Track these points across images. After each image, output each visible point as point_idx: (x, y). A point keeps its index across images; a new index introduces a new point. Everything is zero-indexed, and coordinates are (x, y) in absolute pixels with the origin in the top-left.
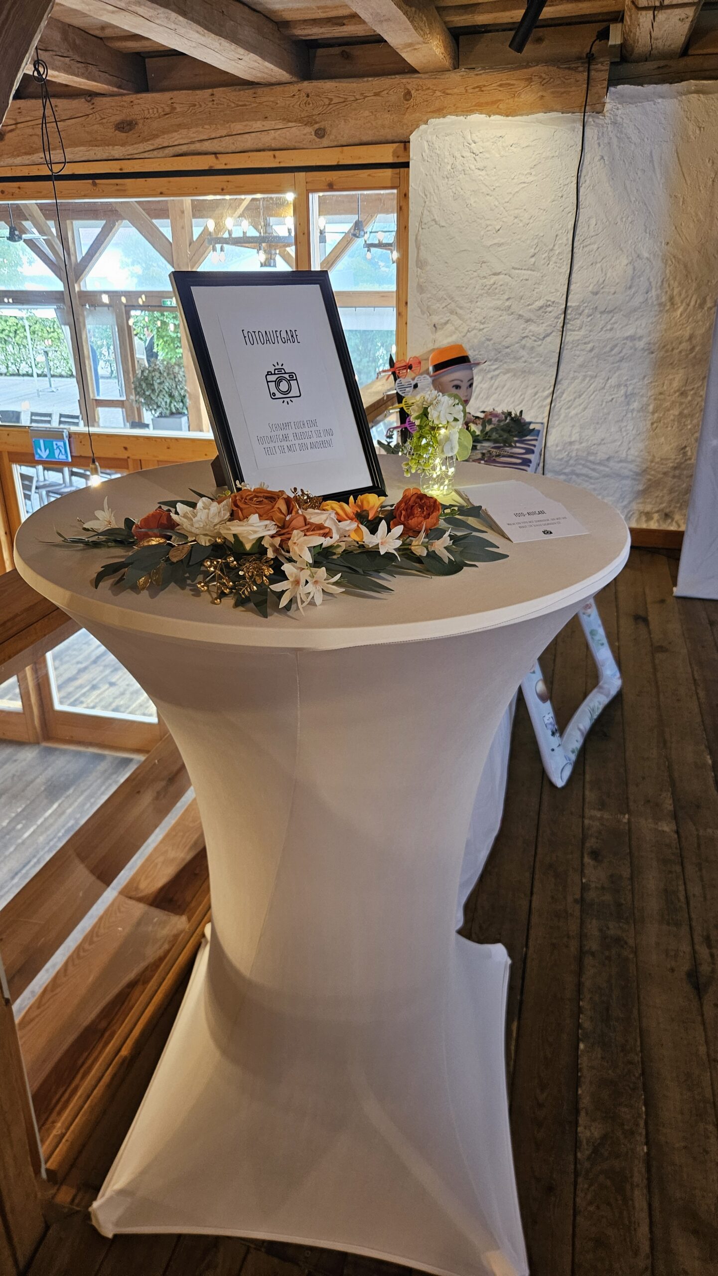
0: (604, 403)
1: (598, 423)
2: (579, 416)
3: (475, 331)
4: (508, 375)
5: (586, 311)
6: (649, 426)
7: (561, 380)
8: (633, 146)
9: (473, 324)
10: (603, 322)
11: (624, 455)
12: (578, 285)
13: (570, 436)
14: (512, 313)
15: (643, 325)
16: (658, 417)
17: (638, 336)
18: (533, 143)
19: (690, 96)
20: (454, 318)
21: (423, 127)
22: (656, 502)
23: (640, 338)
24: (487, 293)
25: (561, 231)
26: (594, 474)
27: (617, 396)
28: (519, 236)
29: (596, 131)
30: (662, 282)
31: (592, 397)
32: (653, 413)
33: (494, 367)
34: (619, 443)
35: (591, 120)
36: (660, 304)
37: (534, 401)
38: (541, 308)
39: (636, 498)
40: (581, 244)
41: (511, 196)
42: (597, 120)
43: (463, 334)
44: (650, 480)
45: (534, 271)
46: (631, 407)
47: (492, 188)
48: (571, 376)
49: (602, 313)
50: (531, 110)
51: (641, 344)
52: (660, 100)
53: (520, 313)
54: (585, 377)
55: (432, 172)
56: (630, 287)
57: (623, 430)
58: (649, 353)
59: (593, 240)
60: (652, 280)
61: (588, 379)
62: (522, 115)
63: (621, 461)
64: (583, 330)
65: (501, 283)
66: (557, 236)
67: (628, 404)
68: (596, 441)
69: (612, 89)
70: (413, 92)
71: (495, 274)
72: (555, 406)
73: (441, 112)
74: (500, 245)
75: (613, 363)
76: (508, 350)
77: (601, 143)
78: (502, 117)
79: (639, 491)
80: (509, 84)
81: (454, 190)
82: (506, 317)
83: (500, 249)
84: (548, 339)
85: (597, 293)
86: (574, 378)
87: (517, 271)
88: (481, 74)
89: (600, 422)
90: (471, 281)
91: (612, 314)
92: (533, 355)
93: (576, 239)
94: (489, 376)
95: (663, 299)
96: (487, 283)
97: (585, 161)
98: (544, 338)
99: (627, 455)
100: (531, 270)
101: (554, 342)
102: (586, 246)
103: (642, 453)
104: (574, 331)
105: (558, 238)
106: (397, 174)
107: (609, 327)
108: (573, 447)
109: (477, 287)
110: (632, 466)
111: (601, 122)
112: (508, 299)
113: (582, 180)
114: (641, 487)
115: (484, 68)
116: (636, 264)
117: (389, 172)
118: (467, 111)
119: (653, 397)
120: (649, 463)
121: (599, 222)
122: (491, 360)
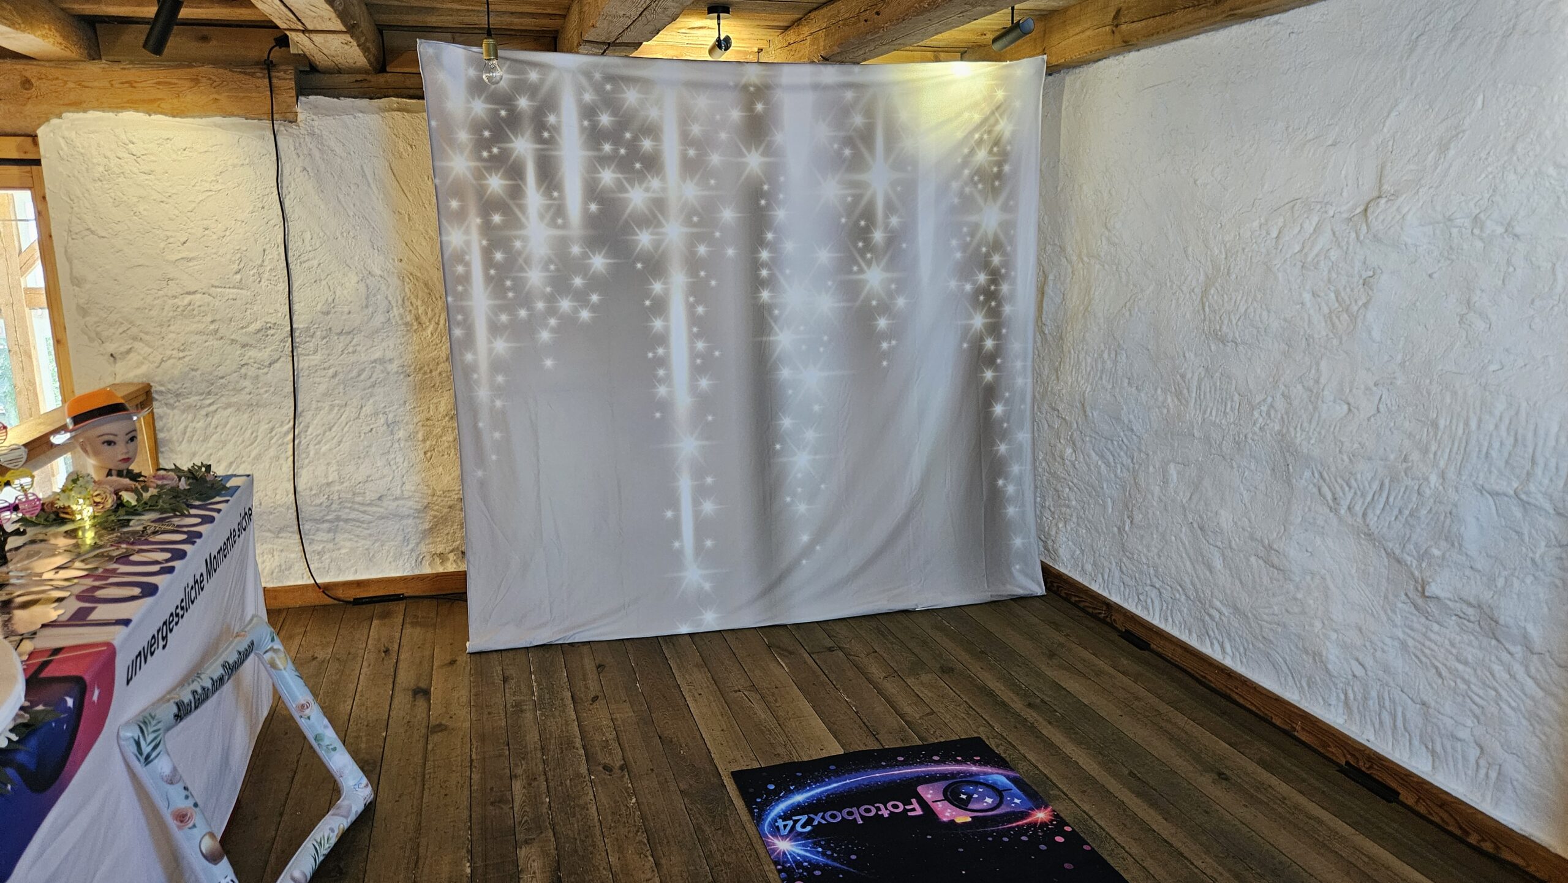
0: (363, 435)
1: (359, 457)
2: (334, 451)
3: (171, 361)
4: (229, 410)
5: (318, 333)
6: (422, 455)
7: (303, 411)
8: (339, 159)
9: (169, 353)
10: (341, 345)
11: (399, 492)
12: (302, 304)
13: (326, 476)
14: (222, 338)
15: (392, 347)
16: (431, 446)
17: (387, 358)
18: (213, 149)
19: (393, 113)
20: (138, 345)
21: (55, 121)
22: (448, 540)
23: (391, 360)
24: (182, 315)
25: (269, 245)
26: (367, 518)
27: (375, 425)
28: (214, 251)
29: (291, 141)
30: (403, 301)
31: (346, 429)
32: (424, 441)
33: (208, 402)
34: (390, 478)
35: (282, 128)
36: (407, 324)
37: (272, 438)
38: (259, 331)
39: (423, 539)
40: (296, 259)
41: (193, 205)
42: (290, 130)
43: (156, 365)
44: (435, 517)
45: (242, 289)
46: (396, 437)
47: (167, 195)
48: (314, 406)
49: (340, 334)
50: (203, 112)
51: (393, 367)
52: (360, 115)
53: (232, 337)
54: (332, 407)
55: (76, 173)
56: (367, 307)
57: (392, 463)
58: (405, 376)
59: (311, 255)
60: (390, 298)
61: (336, 409)
62: (193, 117)
63: (396, 499)
64: (319, 353)
65: (198, 303)
66: (264, 251)
67: (392, 433)
68: (360, 479)
69: (302, 98)
70: (33, 81)
71: (188, 293)
72: (300, 442)
73: (78, 105)
74: (190, 260)
75: (364, 389)
76: (222, 381)
77: (300, 154)
78: (167, 118)
79: (425, 530)
80: (170, 83)
81: (113, 195)
82: (213, 343)
83: (190, 264)
84: (277, 365)
85: (328, 313)
86: (319, 409)
87: (219, 290)
88: (129, 69)
89: (362, 455)
90: (156, 302)
91: (351, 336)
92: (260, 385)
93: (290, 254)
94: (203, 412)
95: (408, 319)
96: (180, 303)
97: (285, 172)
98: (270, 364)
99: (402, 492)
100: (238, 288)
101: (284, 367)
102: (304, 262)
103: (420, 487)
104: (308, 355)
105: (266, 253)
106: (27, 172)
107: (351, 350)
108: (332, 489)
109: (166, 308)
110: (410, 503)
111: (295, 132)
112: (212, 322)
113: (284, 191)
114: (427, 526)
115: (132, 62)
116: (368, 281)
117: (14, 170)
118: (117, 108)
119: (420, 424)
120: (430, 498)
121: (315, 236)
122: (202, 394)
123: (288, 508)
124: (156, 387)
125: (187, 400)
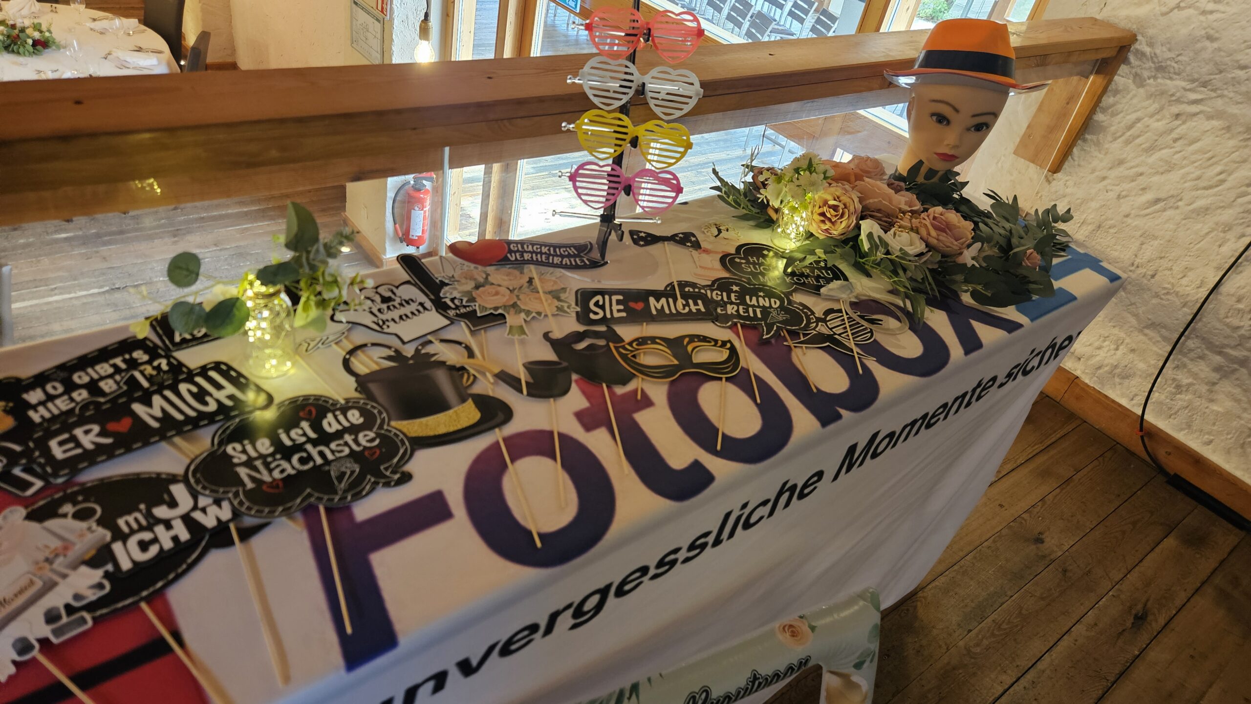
4: (1215, 123)
33: (1194, 97)
94: (1175, 109)
122: (1193, 81)
123: (1185, 305)
124: (1141, 45)
125: (1168, 82)
